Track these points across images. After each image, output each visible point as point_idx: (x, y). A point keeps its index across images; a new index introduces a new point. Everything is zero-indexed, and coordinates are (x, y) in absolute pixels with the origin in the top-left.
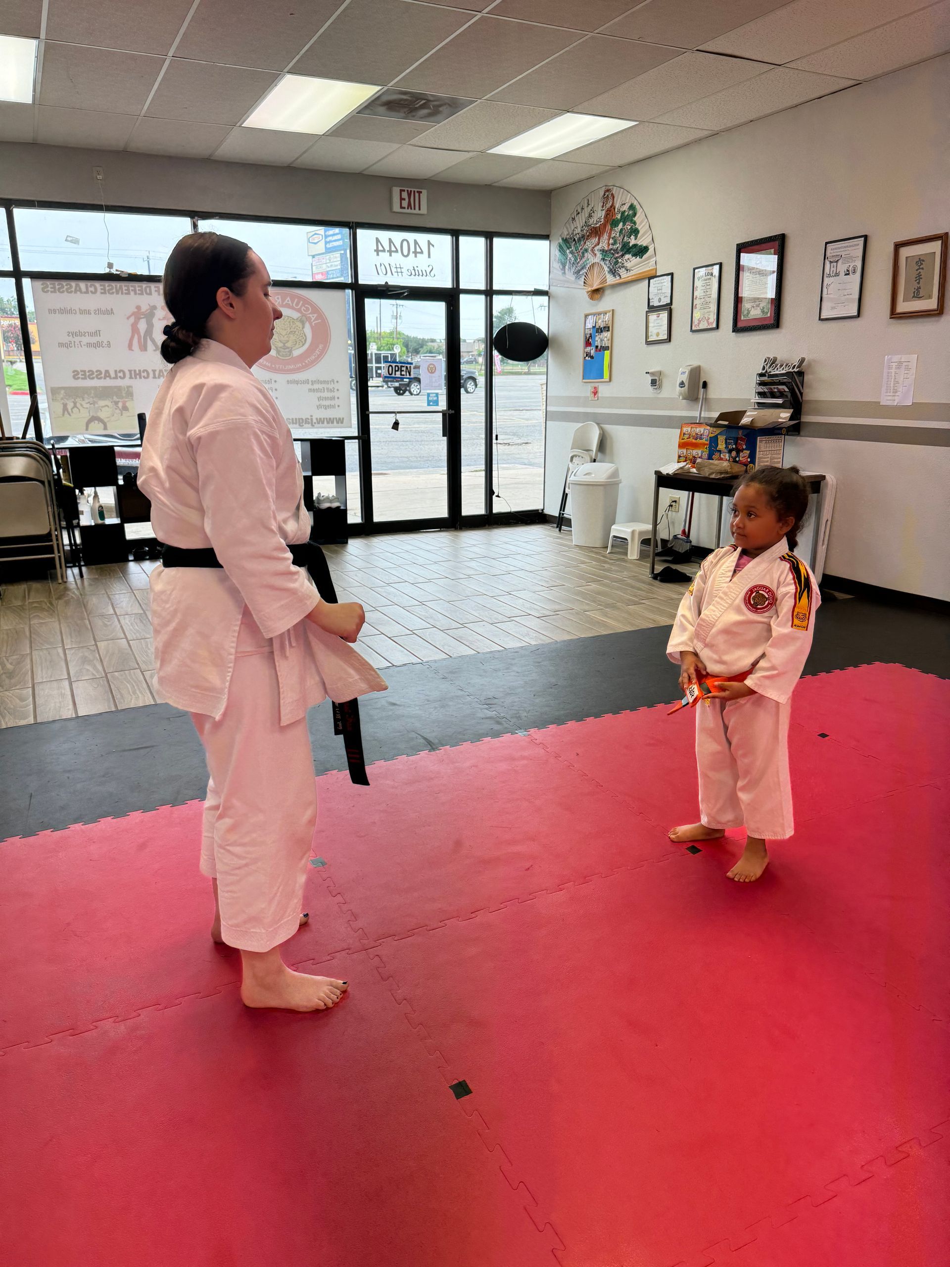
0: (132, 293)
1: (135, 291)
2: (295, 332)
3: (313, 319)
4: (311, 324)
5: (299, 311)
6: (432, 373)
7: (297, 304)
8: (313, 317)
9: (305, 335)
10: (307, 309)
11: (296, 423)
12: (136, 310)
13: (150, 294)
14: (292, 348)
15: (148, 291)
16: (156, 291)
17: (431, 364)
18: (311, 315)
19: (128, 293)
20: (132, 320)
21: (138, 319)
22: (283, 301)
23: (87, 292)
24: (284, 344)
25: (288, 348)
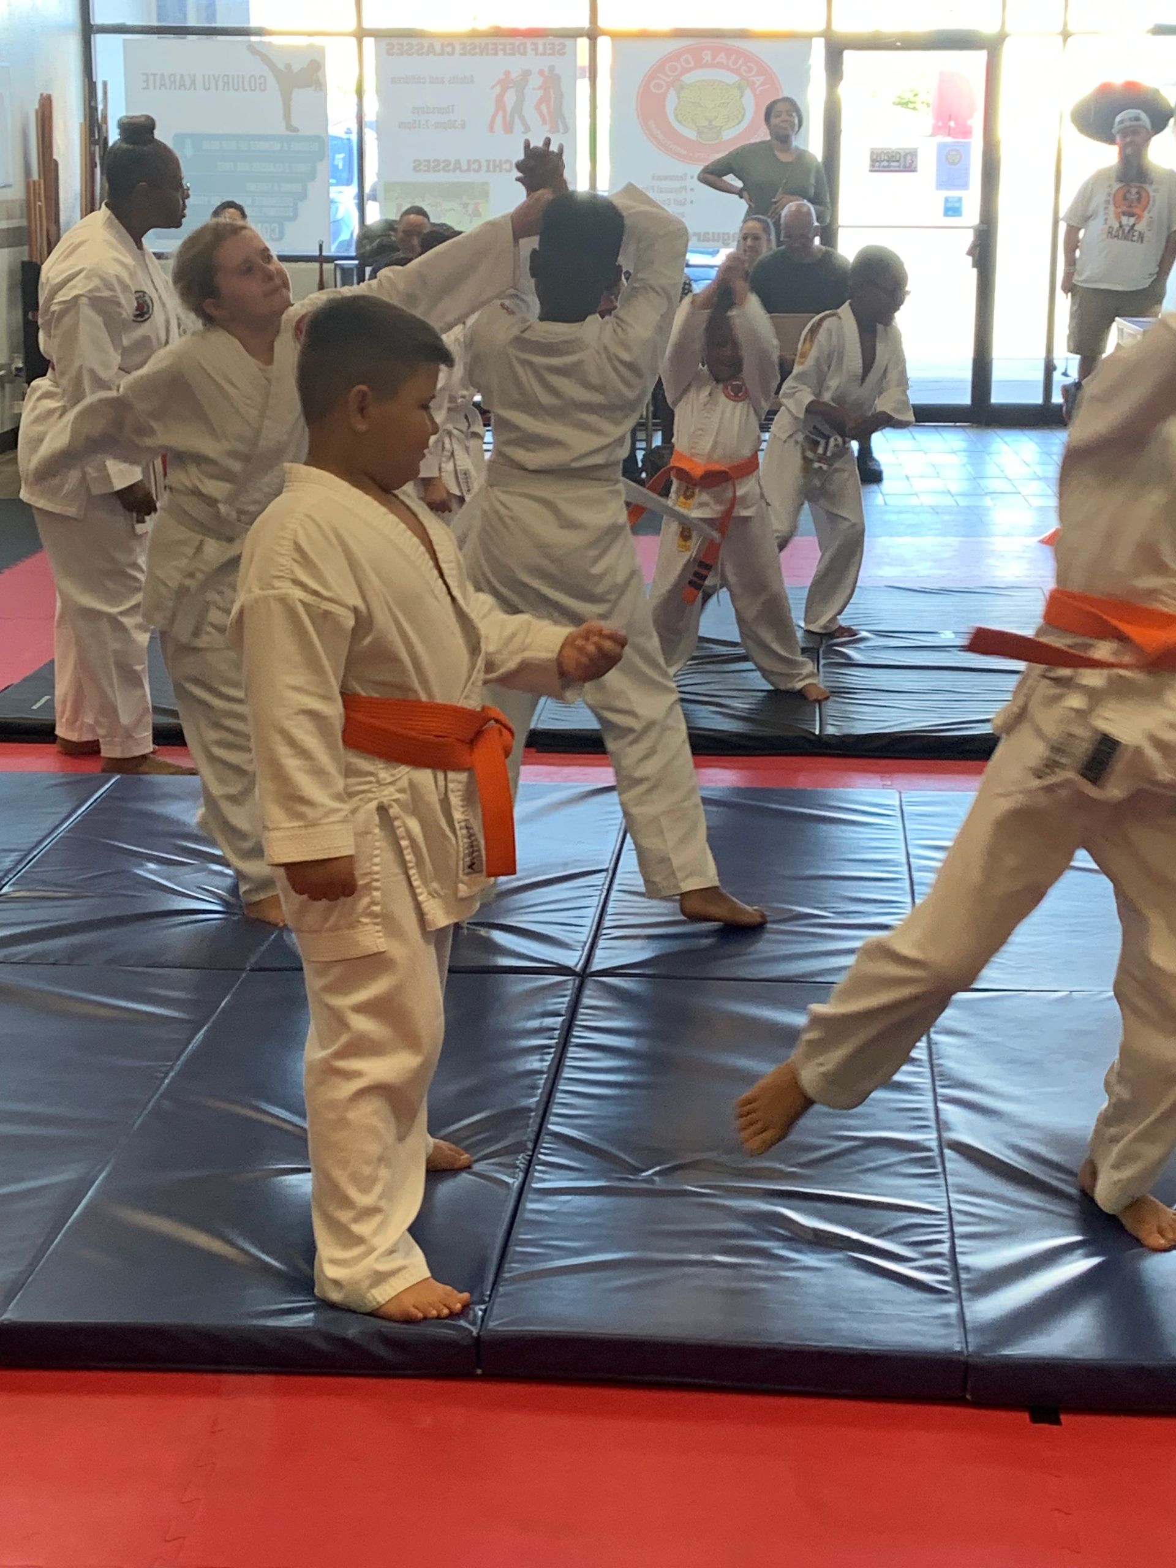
0: (501, 53)
1: (504, 50)
2: (728, 103)
3: (758, 83)
4: (754, 90)
5: (736, 71)
6: (953, 164)
7: (735, 62)
8: (759, 80)
9: (744, 109)
10: (750, 70)
11: (718, 241)
12: (503, 77)
13: (524, 53)
14: (722, 127)
15: (522, 51)
16: (532, 49)
17: (952, 150)
18: (755, 79)
19: (496, 54)
20: (498, 90)
21: (504, 90)
22: (714, 58)
23: (442, 54)
24: (710, 122)
25: (716, 127)
